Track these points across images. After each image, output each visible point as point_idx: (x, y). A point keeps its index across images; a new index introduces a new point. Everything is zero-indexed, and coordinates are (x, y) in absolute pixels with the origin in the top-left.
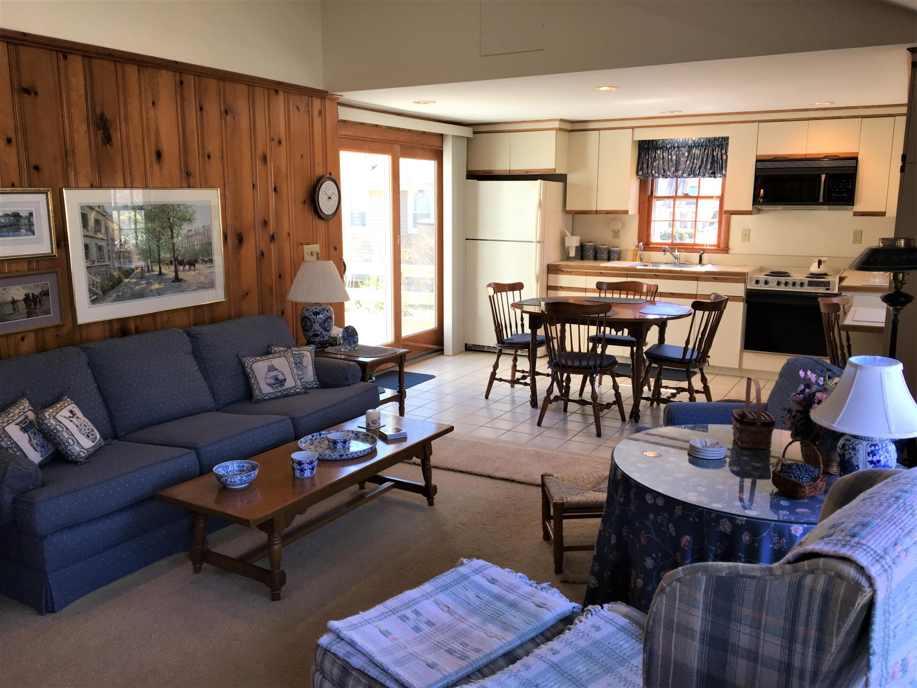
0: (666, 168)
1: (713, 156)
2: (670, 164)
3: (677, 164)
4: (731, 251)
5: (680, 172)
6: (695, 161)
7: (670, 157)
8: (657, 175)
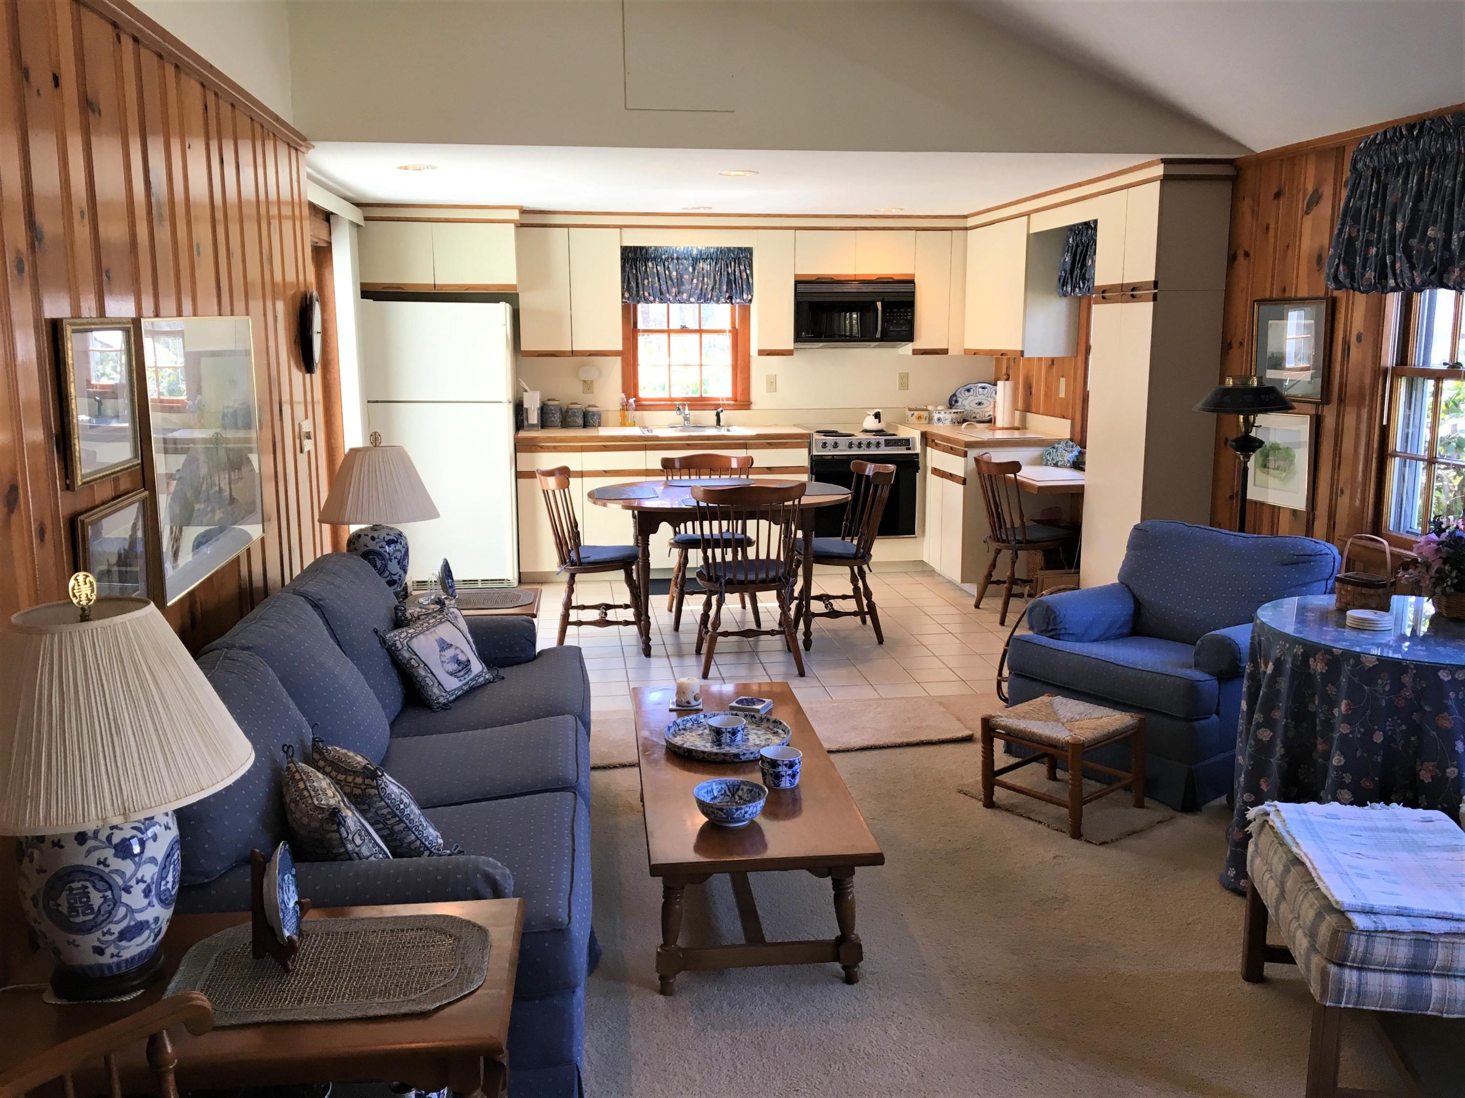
0: (664, 288)
1: (728, 274)
2: (669, 282)
3: (680, 282)
4: (753, 407)
5: (685, 296)
6: (706, 280)
7: (667, 272)
8: (651, 298)
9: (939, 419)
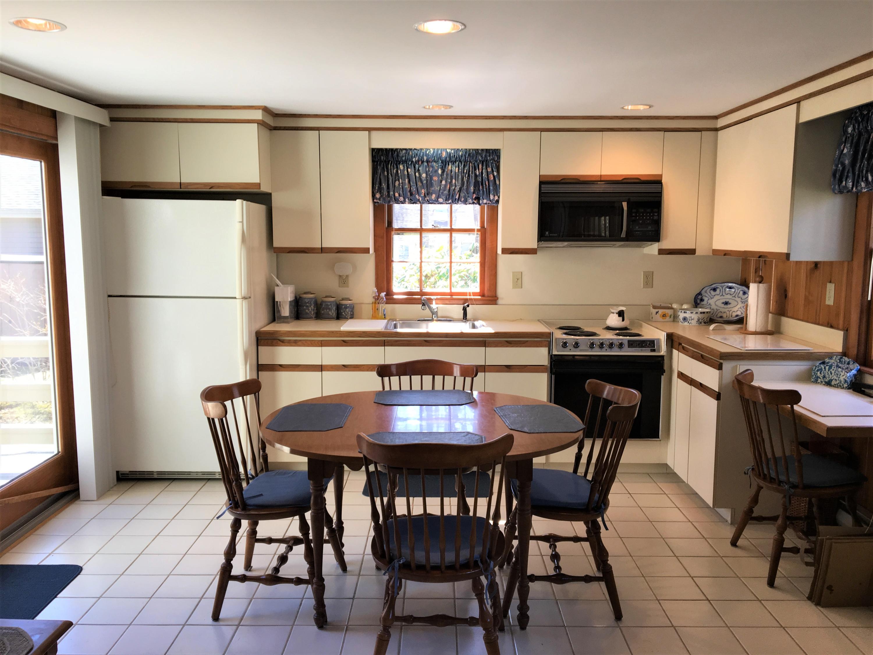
0: (414, 189)
1: (476, 176)
2: (419, 184)
3: (429, 184)
4: (500, 302)
5: (434, 196)
6: (454, 181)
7: (417, 174)
8: (402, 199)
9: (685, 319)
